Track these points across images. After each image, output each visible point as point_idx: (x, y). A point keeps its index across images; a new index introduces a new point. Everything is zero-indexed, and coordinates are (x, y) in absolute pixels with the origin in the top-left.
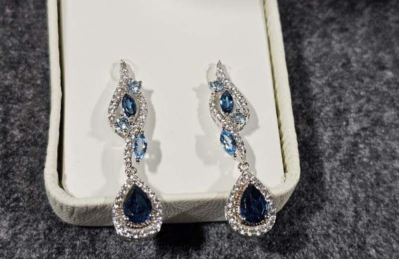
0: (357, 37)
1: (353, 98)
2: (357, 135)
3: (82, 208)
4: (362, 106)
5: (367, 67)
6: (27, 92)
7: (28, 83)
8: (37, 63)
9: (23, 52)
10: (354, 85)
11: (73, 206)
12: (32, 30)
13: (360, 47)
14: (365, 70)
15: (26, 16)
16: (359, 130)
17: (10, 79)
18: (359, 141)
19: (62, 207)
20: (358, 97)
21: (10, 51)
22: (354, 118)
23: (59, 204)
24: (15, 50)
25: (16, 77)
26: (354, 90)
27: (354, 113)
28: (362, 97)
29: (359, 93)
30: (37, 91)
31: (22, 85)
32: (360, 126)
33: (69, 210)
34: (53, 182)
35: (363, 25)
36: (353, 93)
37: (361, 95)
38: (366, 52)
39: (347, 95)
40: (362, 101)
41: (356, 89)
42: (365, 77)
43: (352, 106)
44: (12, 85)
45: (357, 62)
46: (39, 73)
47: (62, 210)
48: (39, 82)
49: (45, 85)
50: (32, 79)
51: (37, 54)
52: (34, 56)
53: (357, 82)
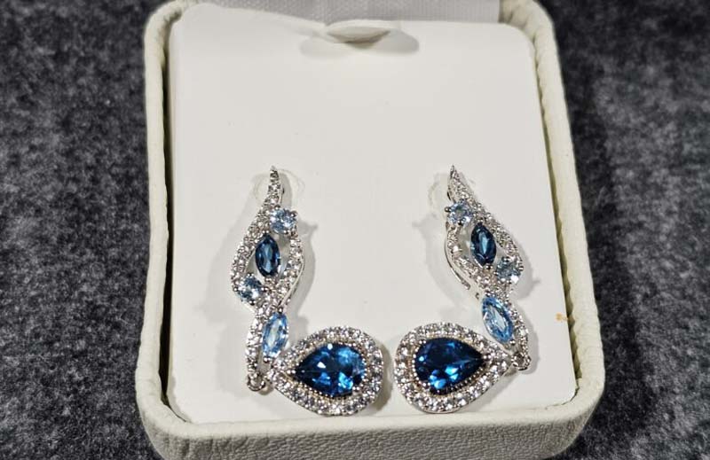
0: (663, 238)
1: (674, 364)
2: (693, 437)
3: (203, 443)
4: (694, 378)
5: (691, 298)
6: (47, 438)
7: (46, 418)
8: (59, 373)
9: (29, 356)
10: (672, 336)
11: (186, 438)
12: (41, 306)
13: (671, 258)
14: (689, 305)
15: (27, 280)
16: (696, 428)
17: (10, 415)
18: (700, 448)
19: (166, 439)
20: (684, 361)
21: (4, 357)
22: (683, 405)
23: (161, 435)
24: (13, 354)
25: (21, 408)
26: (673, 347)
27: (681, 393)
28: (692, 359)
29: (685, 353)
30: (65, 431)
31: (35, 425)
32: (698, 418)
33: (180, 445)
34: (152, 394)
35: (669, 213)
36: (674, 353)
37: (688, 356)
38: (684, 268)
39: (663, 358)
40: (693, 367)
41: (677, 344)
42: (690, 317)
43: (676, 380)
44: (16, 427)
45: (671, 288)
46: (64, 394)
47: (168, 446)
48: (66, 412)
49: (79, 416)
50: (51, 409)
51: (55, 355)
52: (51, 359)
53: (677, 331)
